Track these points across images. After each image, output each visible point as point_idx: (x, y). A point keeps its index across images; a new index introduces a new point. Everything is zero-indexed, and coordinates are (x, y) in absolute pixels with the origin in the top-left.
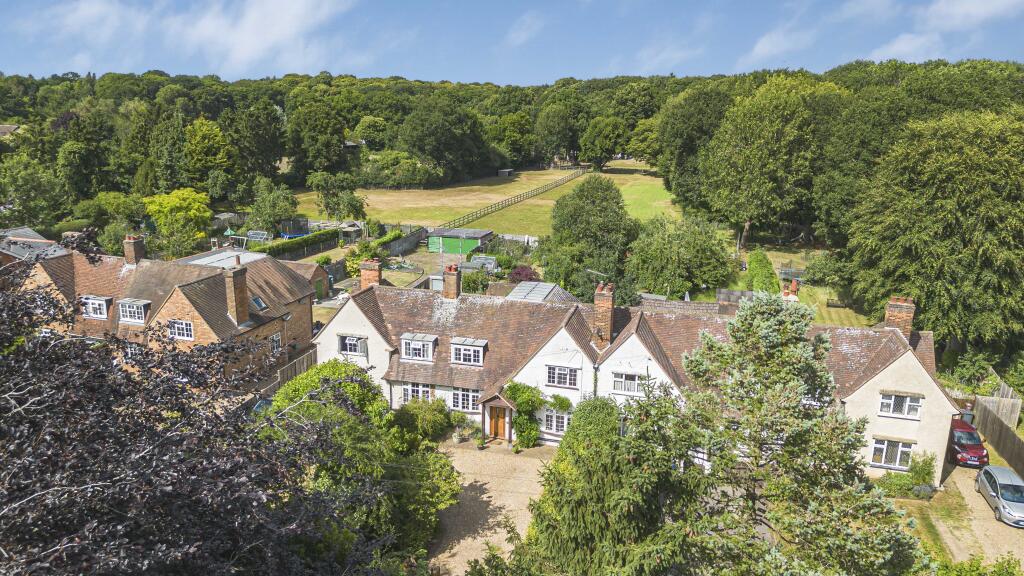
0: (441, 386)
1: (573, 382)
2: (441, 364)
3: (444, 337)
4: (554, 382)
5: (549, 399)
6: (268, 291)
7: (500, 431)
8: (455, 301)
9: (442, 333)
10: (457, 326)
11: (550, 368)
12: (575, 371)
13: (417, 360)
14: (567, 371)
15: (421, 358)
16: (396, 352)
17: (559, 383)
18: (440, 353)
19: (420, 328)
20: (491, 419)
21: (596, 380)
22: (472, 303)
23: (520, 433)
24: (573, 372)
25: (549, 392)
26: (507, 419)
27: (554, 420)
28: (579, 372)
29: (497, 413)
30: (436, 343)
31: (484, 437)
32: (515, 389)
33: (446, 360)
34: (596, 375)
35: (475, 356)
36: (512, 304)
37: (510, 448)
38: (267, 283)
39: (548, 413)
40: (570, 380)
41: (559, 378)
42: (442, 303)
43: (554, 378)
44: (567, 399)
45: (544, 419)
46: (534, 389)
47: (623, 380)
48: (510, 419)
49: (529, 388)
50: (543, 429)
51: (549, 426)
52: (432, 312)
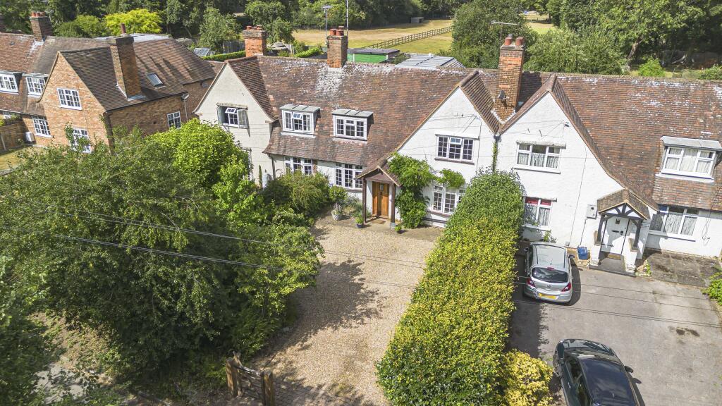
0: (324, 162)
1: (468, 155)
2: (324, 137)
3: (327, 109)
4: (445, 155)
5: (438, 175)
6: (166, 69)
7: (384, 210)
8: (340, 70)
9: (325, 105)
10: (341, 96)
11: (441, 139)
12: (471, 142)
13: (299, 134)
14: (461, 143)
15: (303, 131)
16: (276, 124)
17: (451, 156)
18: (322, 126)
19: (303, 99)
20: (374, 197)
21: (496, 152)
22: (357, 71)
23: (404, 212)
24: (469, 143)
25: (438, 167)
26: (390, 197)
27: (444, 198)
28: (475, 144)
29: (380, 190)
30: (318, 114)
31: (366, 216)
32: (400, 163)
33: (328, 133)
34: (496, 146)
35: (358, 129)
36: (403, 72)
37: (393, 227)
38: (166, 62)
39: (437, 191)
40: (465, 152)
41: (452, 150)
42: (326, 72)
43: (445, 150)
44: (458, 174)
45: (432, 197)
46: (422, 163)
47: (530, 152)
48: (394, 195)
49: (415, 161)
50: (431, 208)
51: (438, 206)
52: (316, 82)
